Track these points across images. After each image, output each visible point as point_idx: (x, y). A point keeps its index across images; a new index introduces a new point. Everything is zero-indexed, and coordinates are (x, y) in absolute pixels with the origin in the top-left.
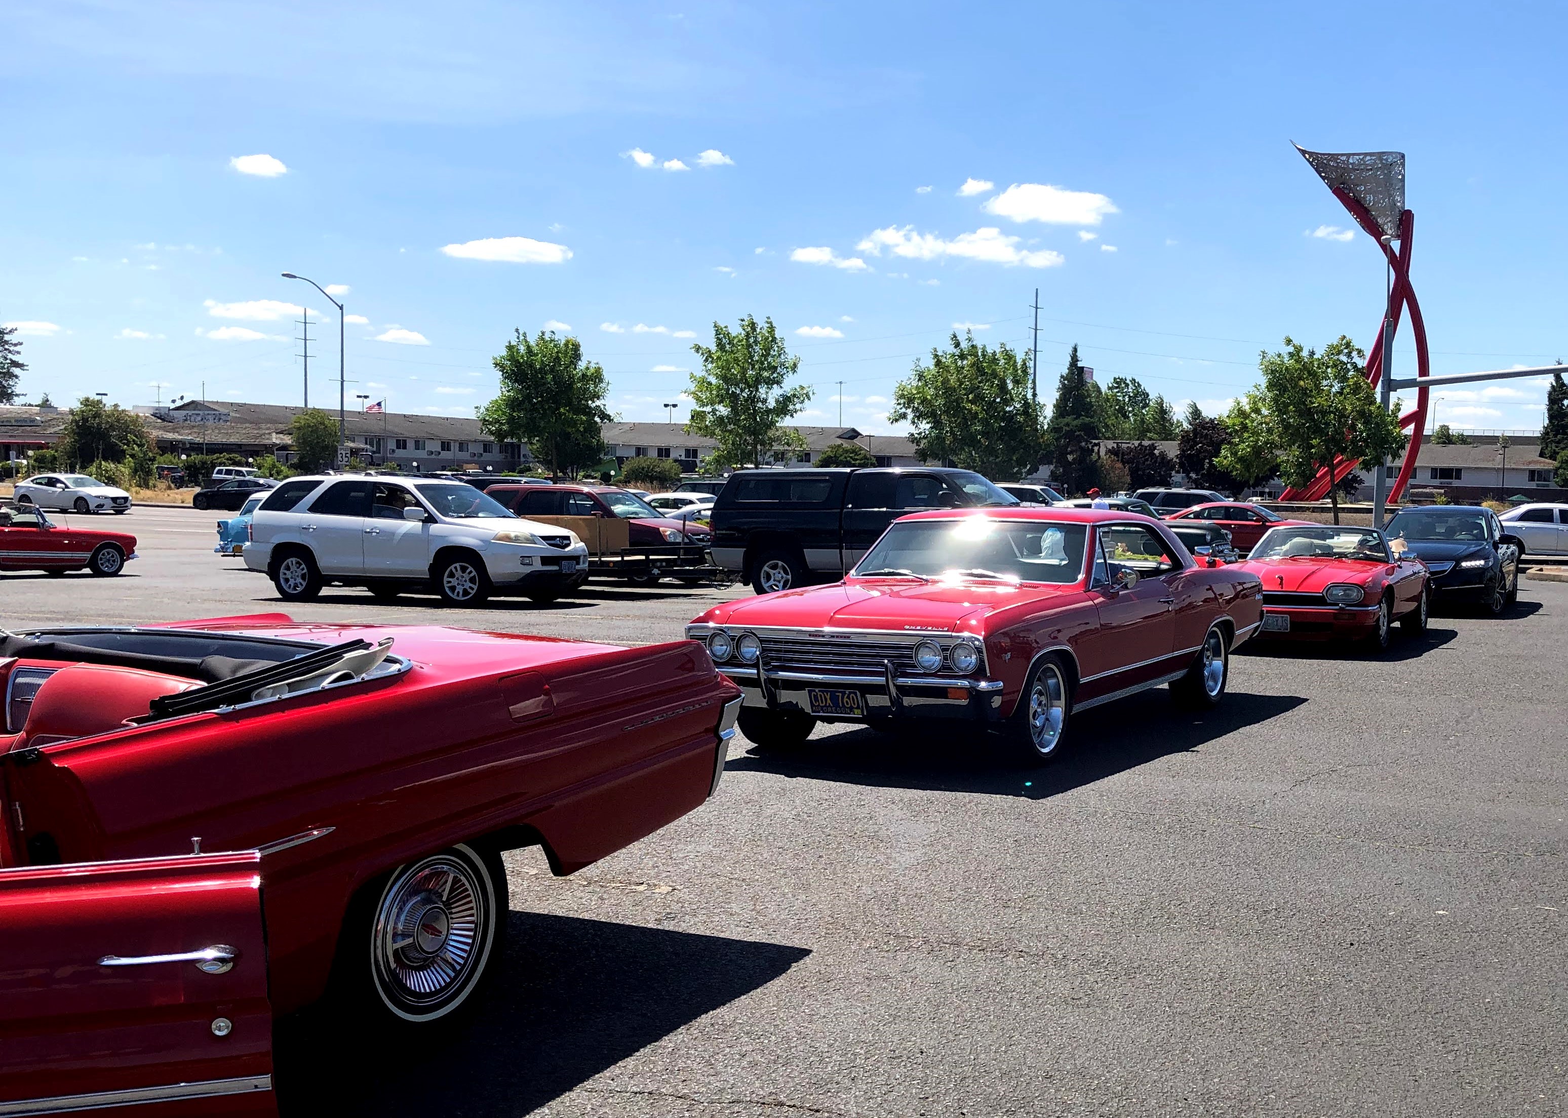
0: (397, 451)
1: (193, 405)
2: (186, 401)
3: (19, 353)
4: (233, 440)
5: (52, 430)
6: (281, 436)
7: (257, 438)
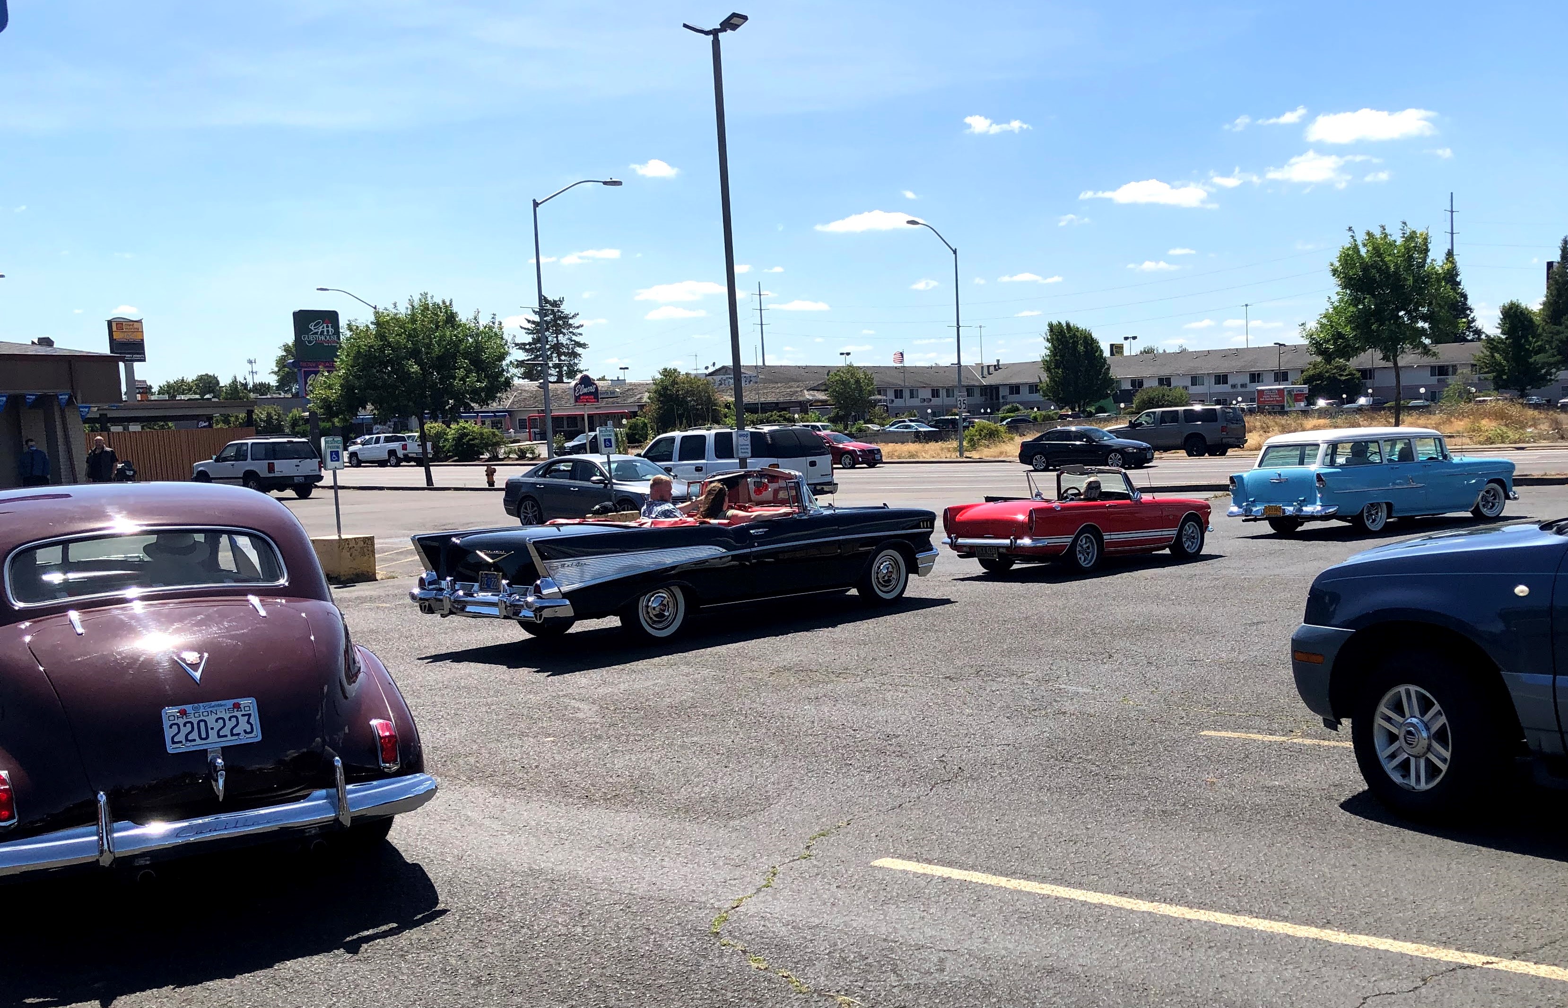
0: (896, 400)
1: (724, 370)
2: (717, 367)
3: (581, 334)
4: (771, 399)
5: (632, 400)
6: (811, 392)
7: (791, 395)
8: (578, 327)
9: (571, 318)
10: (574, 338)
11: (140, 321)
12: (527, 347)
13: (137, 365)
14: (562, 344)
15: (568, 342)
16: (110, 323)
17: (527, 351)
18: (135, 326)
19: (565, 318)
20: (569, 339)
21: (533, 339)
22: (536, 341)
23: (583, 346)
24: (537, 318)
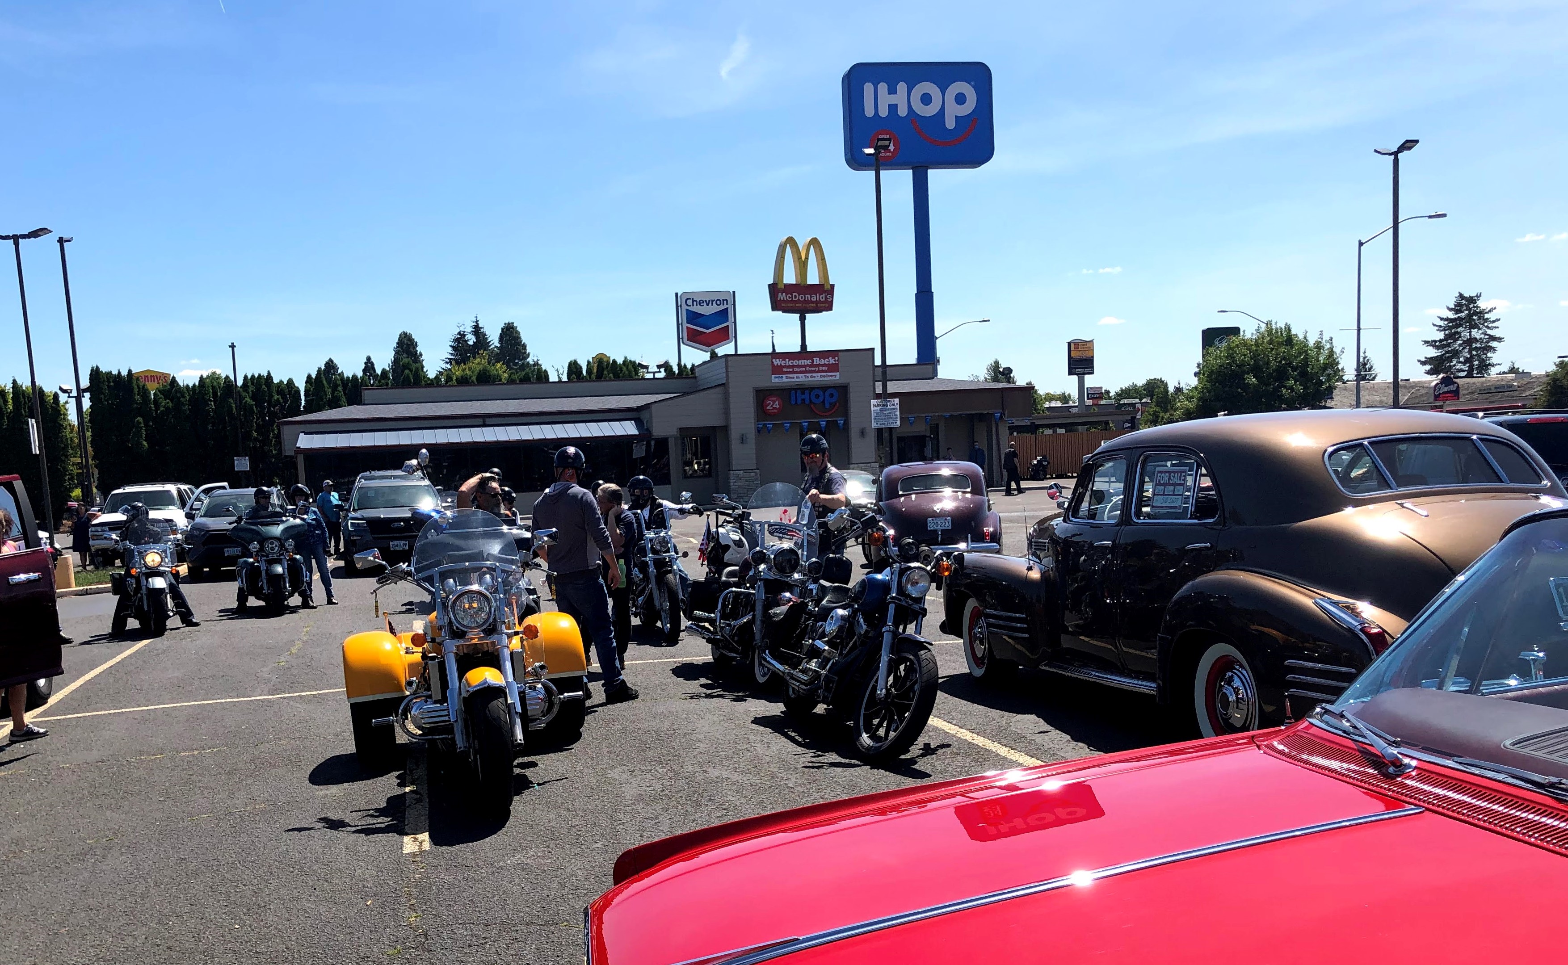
8: (1494, 322)
9: (1487, 313)
10: (1489, 332)
11: (1092, 341)
12: (1437, 344)
13: (1087, 378)
14: (1476, 339)
15: (1482, 336)
16: (1069, 344)
17: (1437, 348)
18: (1087, 345)
19: (1481, 313)
20: (1482, 333)
21: (1445, 335)
22: (1447, 337)
23: (1499, 339)
24: (1451, 315)
